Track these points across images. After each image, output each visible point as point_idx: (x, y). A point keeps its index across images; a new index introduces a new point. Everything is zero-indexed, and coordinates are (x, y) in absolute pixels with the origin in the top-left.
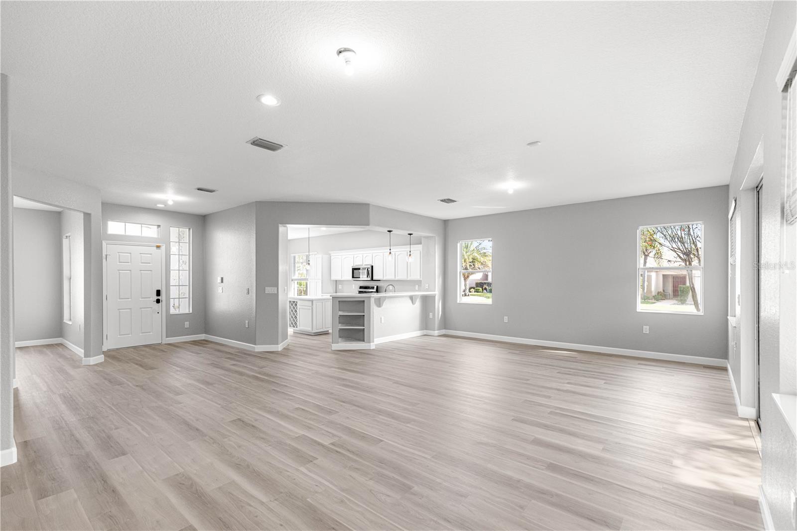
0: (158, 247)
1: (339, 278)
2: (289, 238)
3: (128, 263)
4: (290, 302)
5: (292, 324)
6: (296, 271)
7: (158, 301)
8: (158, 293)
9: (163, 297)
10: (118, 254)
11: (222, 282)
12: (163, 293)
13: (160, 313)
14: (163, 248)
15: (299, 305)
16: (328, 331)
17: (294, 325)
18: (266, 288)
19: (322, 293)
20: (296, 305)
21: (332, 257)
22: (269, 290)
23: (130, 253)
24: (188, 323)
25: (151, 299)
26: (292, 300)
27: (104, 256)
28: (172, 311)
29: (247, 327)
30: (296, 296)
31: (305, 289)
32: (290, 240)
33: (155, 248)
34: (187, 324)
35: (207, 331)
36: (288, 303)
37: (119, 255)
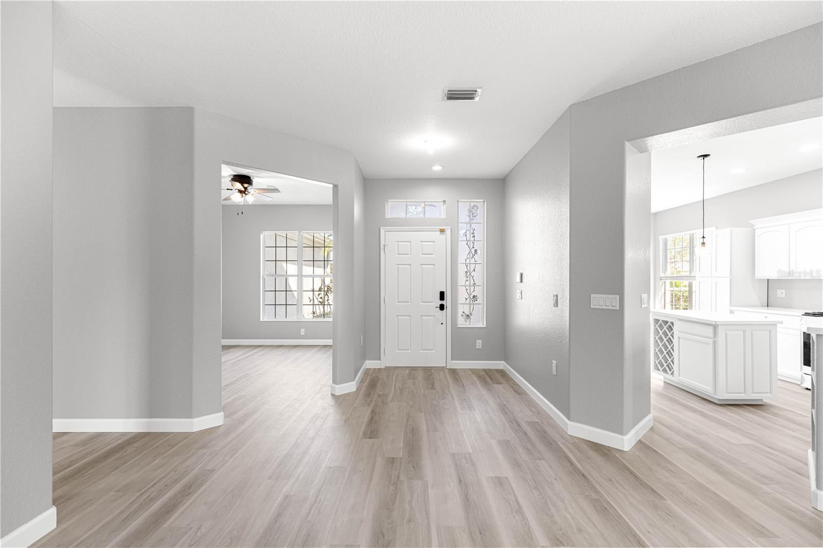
0: (442, 231)
1: (773, 275)
2: (654, 210)
3: (408, 254)
4: (657, 321)
5: (662, 365)
6: (668, 264)
7: (442, 307)
8: (442, 296)
9: (447, 302)
10: (397, 243)
11: (521, 281)
12: (448, 296)
13: (444, 324)
14: (448, 232)
15: (680, 332)
16: (762, 400)
17: (666, 366)
18: (592, 295)
19: (730, 306)
20: (670, 328)
21: (758, 232)
22: (599, 301)
23: (410, 242)
24: (480, 341)
25: (434, 304)
26: (661, 318)
27: (382, 246)
28: (461, 322)
29: (555, 374)
30: (669, 311)
31: (686, 294)
32: (655, 214)
33: (439, 232)
34: (479, 344)
35: (505, 357)
36: (652, 322)
37: (398, 245)
